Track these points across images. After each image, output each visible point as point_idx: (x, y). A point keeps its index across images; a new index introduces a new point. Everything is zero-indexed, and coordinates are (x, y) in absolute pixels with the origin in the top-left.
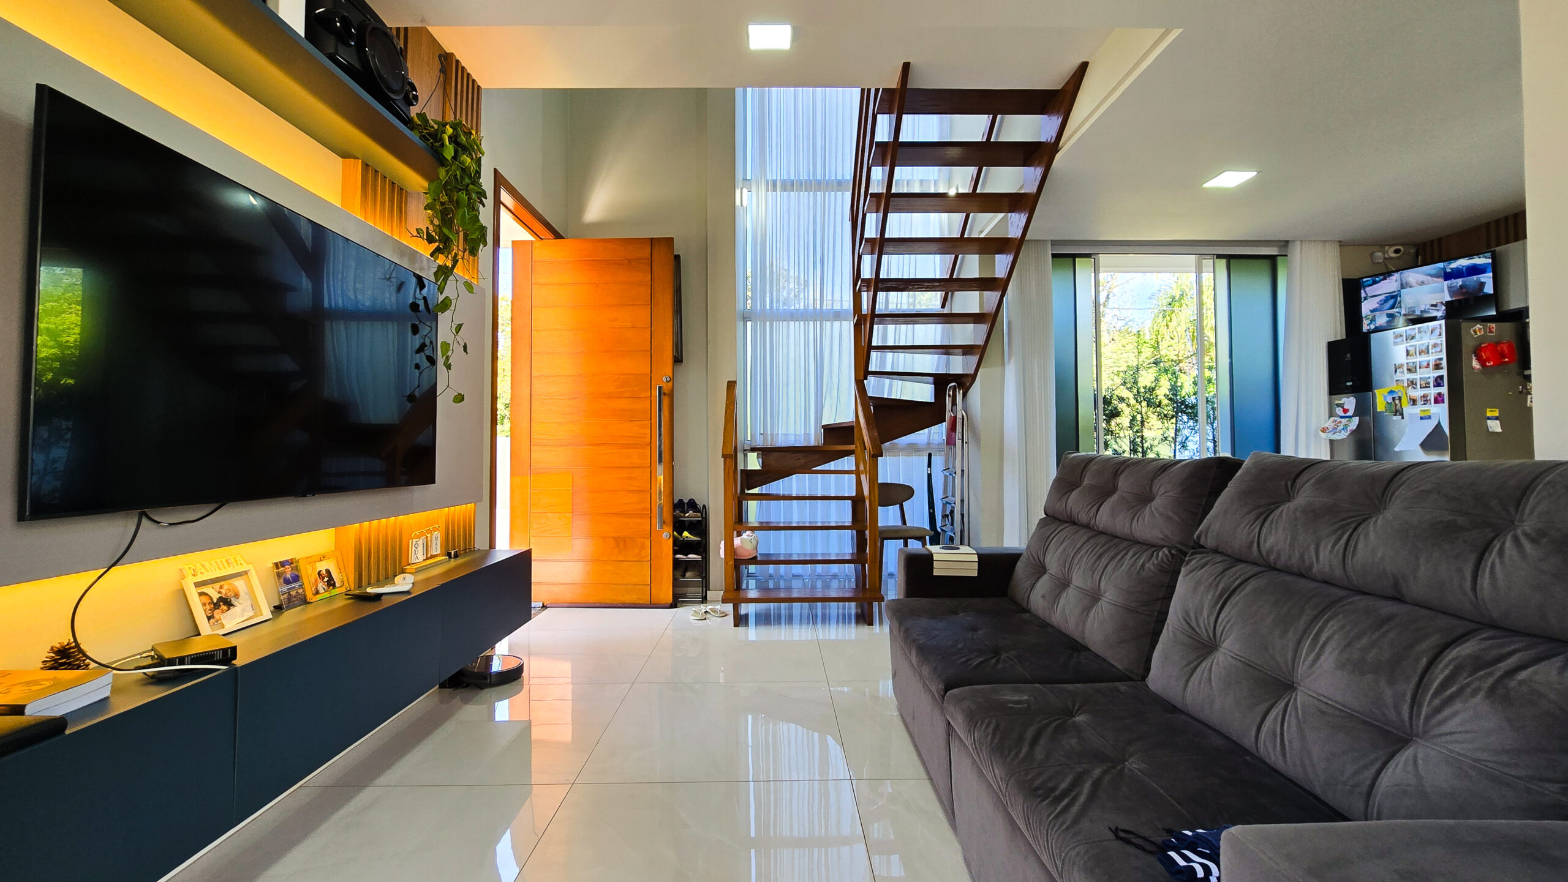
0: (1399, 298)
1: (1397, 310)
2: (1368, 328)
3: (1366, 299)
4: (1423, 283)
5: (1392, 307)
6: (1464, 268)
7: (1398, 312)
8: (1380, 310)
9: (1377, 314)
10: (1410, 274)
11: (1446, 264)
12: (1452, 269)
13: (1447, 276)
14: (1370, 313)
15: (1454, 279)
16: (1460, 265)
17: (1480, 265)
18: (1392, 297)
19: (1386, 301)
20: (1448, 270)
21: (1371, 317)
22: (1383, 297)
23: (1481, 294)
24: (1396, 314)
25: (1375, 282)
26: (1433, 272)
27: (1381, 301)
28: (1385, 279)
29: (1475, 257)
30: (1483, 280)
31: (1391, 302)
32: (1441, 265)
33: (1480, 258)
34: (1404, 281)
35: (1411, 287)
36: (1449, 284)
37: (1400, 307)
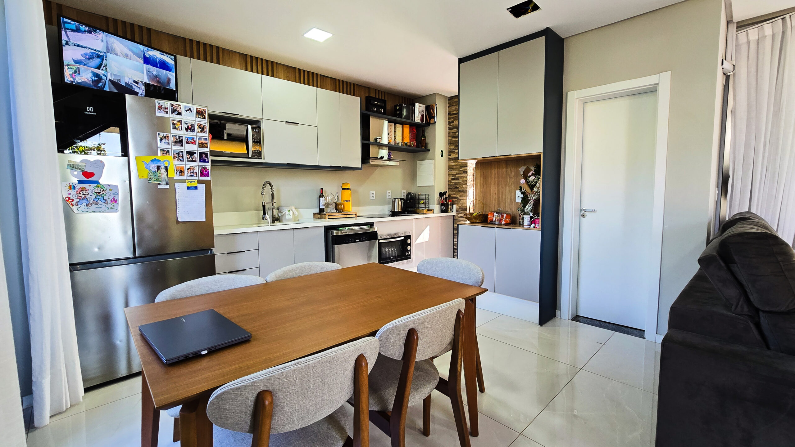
0: (104, 61)
1: (103, 72)
2: (71, 79)
3: (67, 43)
4: (126, 56)
5: (99, 68)
6: (158, 60)
7: (104, 75)
8: (85, 65)
9: (82, 68)
10: (116, 41)
11: (145, 48)
12: (150, 56)
13: (147, 60)
14: (72, 63)
15: (151, 66)
16: (155, 56)
17: (168, 63)
18: (99, 56)
19: (91, 57)
20: (147, 56)
21: (74, 68)
22: (88, 51)
23: (168, 88)
24: (102, 76)
25: (77, 30)
26: (135, 50)
27: (86, 54)
28: (90, 32)
29: (164, 54)
30: (170, 76)
31: (97, 61)
32: (141, 47)
33: (167, 56)
34: (110, 46)
35: (116, 54)
36: (148, 67)
37: (106, 69)
